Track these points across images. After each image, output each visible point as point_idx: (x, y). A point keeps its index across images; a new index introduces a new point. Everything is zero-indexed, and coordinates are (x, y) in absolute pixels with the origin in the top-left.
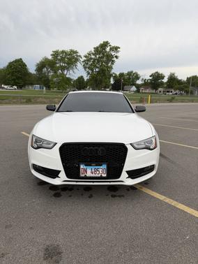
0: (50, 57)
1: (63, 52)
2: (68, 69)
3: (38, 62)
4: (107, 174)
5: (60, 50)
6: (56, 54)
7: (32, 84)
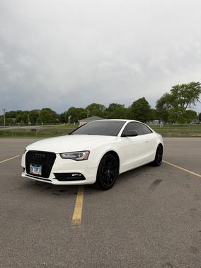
0: (170, 93)
1: (183, 86)
2: (188, 102)
3: (159, 99)
4: (42, 173)
5: (180, 84)
6: (176, 89)
7: (152, 120)
